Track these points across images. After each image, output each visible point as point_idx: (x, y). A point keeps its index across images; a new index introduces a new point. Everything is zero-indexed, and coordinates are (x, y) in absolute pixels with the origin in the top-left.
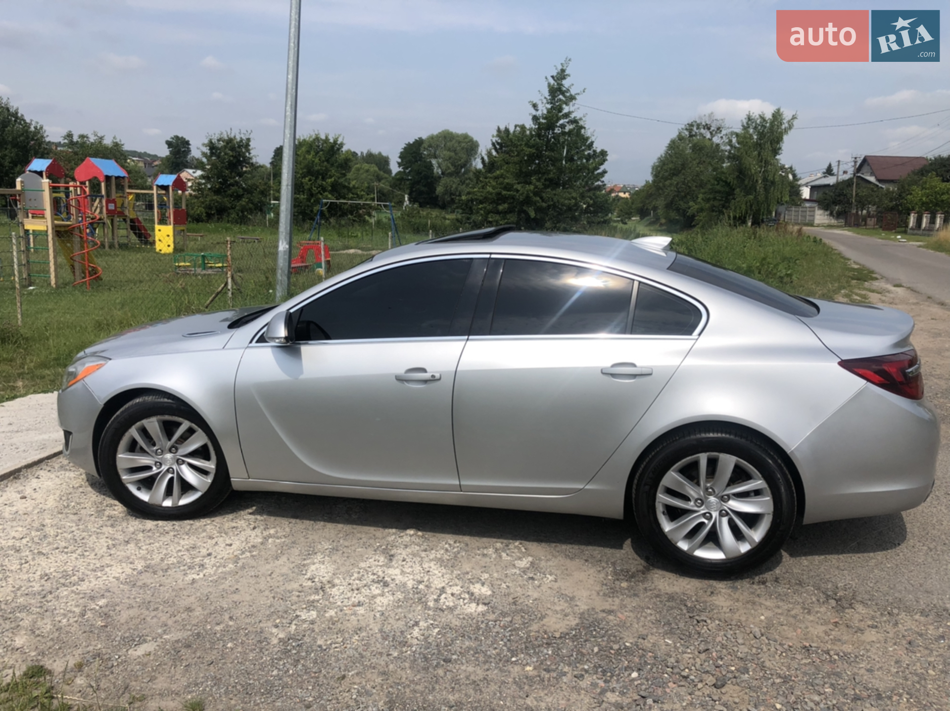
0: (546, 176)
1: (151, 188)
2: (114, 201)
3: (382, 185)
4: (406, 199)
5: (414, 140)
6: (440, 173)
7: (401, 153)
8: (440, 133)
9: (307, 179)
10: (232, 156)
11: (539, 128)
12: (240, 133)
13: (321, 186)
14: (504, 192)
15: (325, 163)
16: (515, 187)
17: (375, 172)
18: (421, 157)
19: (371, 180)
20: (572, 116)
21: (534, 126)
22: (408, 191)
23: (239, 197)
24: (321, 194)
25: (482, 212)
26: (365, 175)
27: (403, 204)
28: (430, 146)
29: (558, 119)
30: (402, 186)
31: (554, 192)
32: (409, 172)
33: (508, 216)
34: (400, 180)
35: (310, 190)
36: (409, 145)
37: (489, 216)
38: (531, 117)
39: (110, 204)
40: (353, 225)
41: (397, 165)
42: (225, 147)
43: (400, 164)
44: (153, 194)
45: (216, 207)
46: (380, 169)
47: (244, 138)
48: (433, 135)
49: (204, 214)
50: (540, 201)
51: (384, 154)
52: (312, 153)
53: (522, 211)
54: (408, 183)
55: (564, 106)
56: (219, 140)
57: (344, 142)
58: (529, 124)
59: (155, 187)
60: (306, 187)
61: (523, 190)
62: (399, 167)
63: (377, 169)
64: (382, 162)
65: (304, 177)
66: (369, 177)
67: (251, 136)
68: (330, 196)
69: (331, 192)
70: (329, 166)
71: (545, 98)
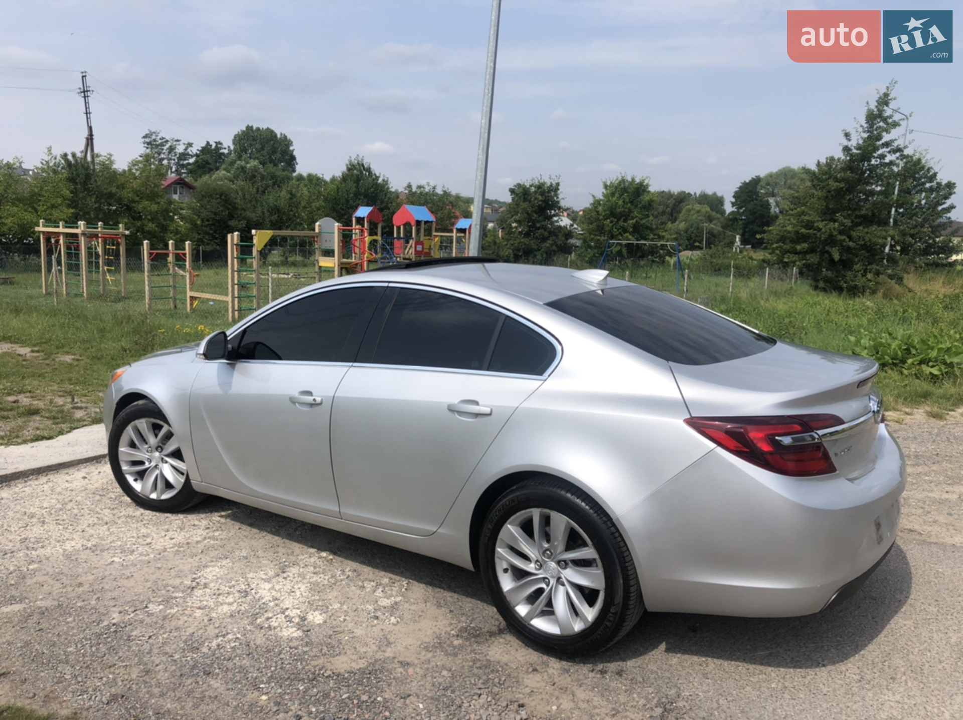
0: (857, 213)
1: (451, 231)
2: (422, 243)
3: (712, 226)
4: (737, 239)
5: (750, 179)
6: (778, 212)
7: (736, 192)
8: (780, 170)
9: (609, 220)
10: (541, 201)
11: (850, 160)
12: (550, 178)
13: (623, 227)
14: (803, 230)
15: (629, 205)
16: (816, 225)
17: (707, 212)
18: (758, 196)
19: (701, 220)
20: (895, 144)
21: (843, 157)
22: (741, 231)
23: (544, 239)
24: (622, 235)
25: (778, 252)
26: (696, 215)
27: (733, 245)
28: (768, 184)
29: (876, 149)
30: (734, 227)
31: (866, 230)
32: (743, 212)
33: (808, 257)
34: (733, 219)
35: (610, 232)
36: (745, 184)
37: (786, 256)
38: (841, 148)
39: (418, 246)
40: (651, 265)
41: (731, 205)
42: (535, 192)
43: (733, 204)
44: (452, 236)
45: (523, 249)
46: (712, 210)
47: (554, 183)
48: (772, 173)
49: (512, 256)
50: (847, 240)
51: (719, 194)
52: (617, 195)
53: (823, 252)
54: (741, 223)
55: (884, 134)
56: (531, 186)
57: (650, 183)
58: (839, 154)
59: (455, 231)
60: (607, 229)
61: (826, 227)
62: (733, 206)
63: (708, 209)
64: (716, 202)
65: (605, 219)
66: (700, 218)
67: (560, 181)
68: (630, 237)
69: (632, 233)
70: (632, 207)
71: (861, 126)
